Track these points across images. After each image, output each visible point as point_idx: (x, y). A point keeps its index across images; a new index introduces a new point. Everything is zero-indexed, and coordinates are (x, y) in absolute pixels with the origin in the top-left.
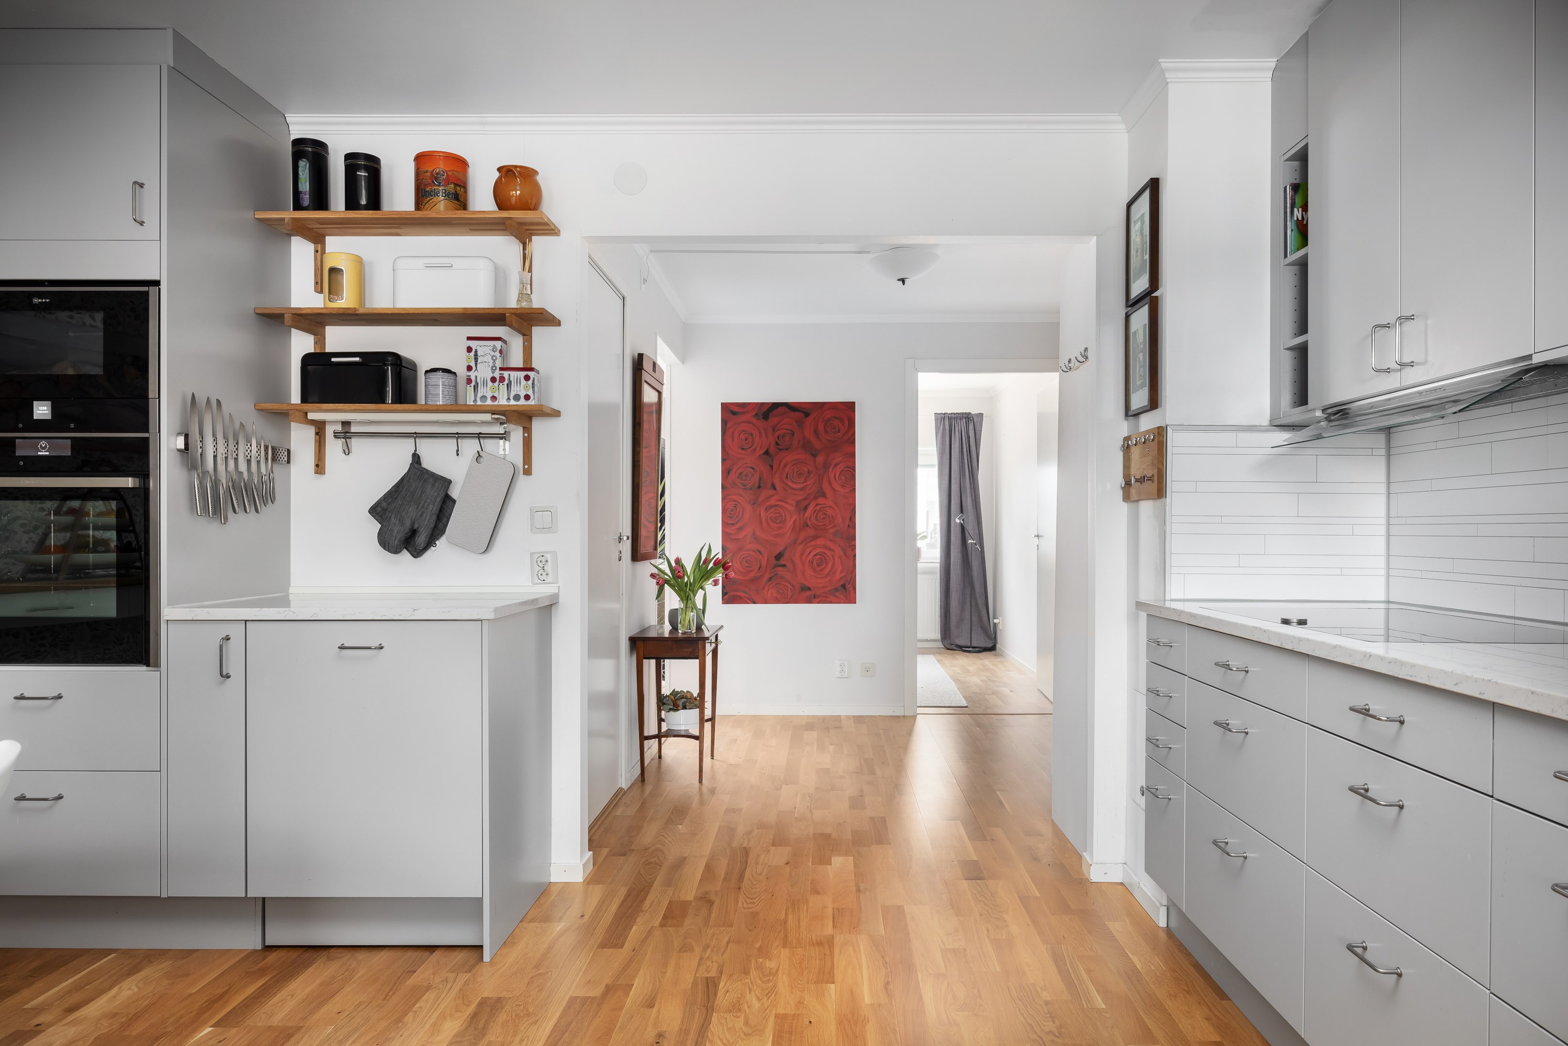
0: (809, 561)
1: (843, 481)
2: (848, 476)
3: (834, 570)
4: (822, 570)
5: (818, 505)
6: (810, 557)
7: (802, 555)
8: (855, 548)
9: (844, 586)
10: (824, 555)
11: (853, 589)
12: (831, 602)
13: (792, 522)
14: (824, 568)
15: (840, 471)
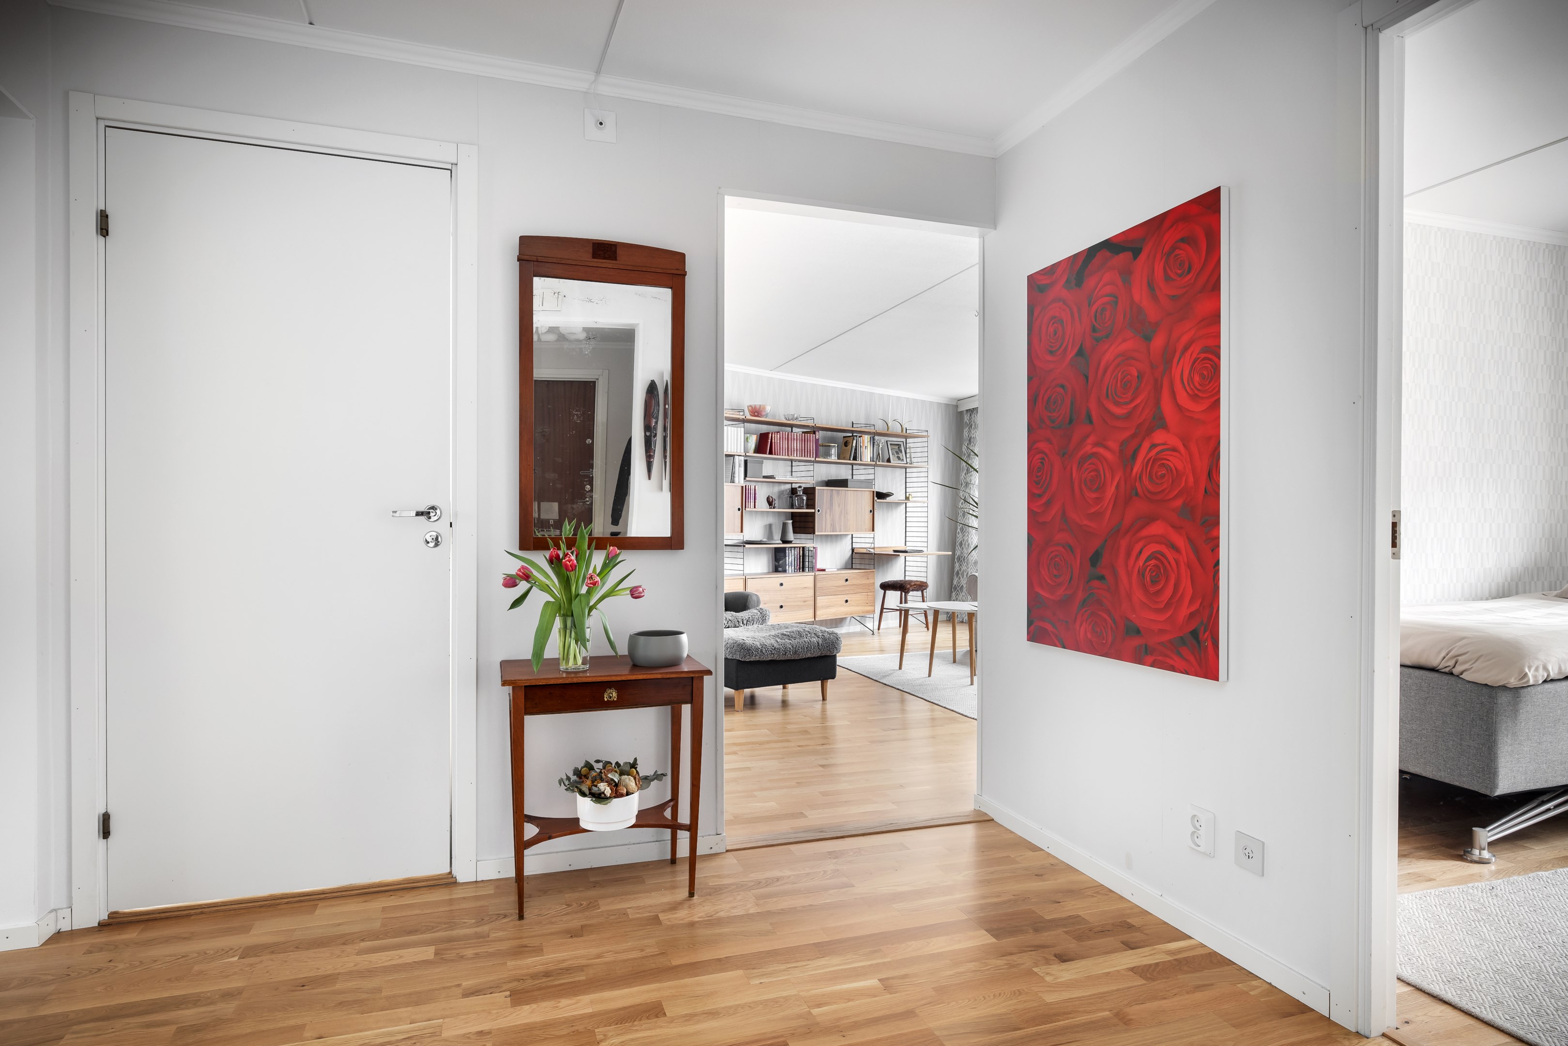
0: (1139, 571)
1: (1197, 384)
2: (1205, 373)
3: (1179, 595)
4: (1158, 591)
5: (1154, 446)
6: (1141, 563)
7: (1128, 554)
8: (1218, 546)
9: (1194, 634)
10: (1160, 557)
11: (1213, 643)
12: (1172, 668)
13: (1113, 488)
14: (1162, 588)
15: (1190, 365)
